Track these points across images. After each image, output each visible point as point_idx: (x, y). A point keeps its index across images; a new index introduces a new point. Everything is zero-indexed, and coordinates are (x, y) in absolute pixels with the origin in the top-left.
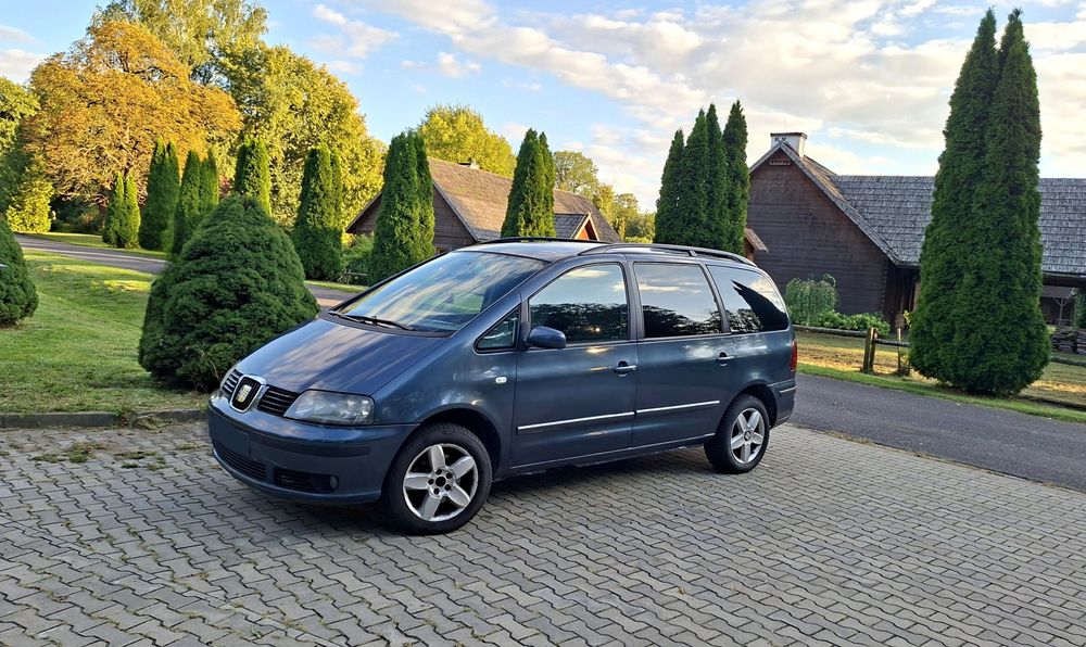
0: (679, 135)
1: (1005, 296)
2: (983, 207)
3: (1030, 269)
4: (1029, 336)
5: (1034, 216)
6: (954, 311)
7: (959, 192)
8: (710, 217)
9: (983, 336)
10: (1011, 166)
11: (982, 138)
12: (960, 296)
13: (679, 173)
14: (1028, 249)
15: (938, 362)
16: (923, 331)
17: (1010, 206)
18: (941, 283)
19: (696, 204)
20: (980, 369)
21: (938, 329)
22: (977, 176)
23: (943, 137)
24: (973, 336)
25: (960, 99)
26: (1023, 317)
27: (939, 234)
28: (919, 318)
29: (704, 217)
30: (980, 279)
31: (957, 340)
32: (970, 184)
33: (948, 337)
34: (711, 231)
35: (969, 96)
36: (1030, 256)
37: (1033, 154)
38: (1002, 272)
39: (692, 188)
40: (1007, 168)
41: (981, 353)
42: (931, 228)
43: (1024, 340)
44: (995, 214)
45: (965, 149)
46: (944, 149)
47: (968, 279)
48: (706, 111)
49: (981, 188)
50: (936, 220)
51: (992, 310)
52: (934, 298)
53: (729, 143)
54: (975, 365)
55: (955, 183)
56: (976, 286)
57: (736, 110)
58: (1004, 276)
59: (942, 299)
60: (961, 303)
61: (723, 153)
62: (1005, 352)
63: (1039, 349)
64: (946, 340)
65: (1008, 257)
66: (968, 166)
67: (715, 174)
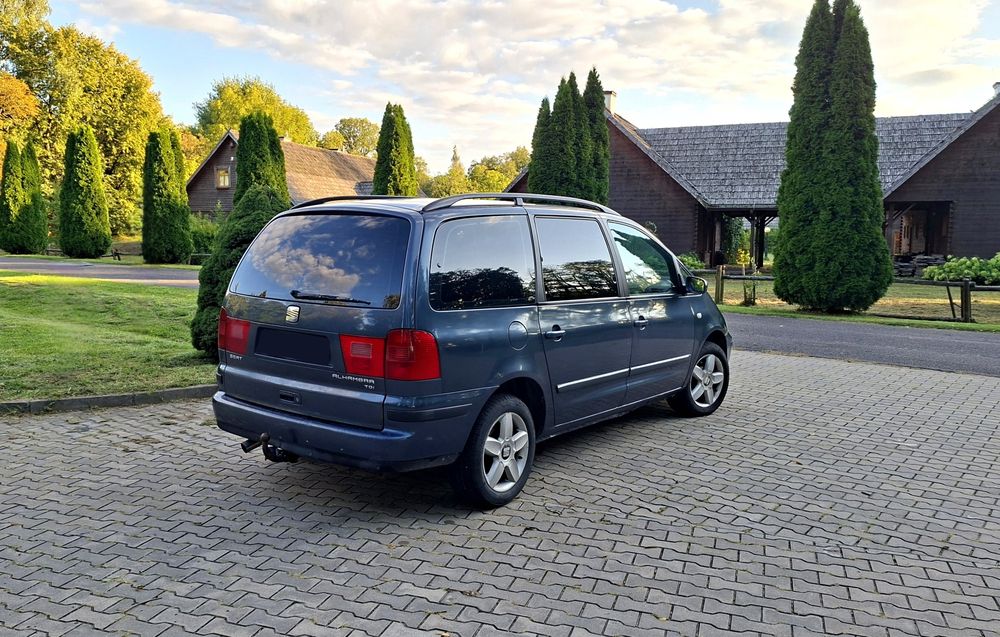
0: (545, 103)
1: (857, 226)
2: (833, 151)
3: (875, 203)
4: (877, 259)
5: (875, 157)
6: (814, 244)
7: (810, 140)
8: (579, 177)
9: (840, 263)
10: (855, 114)
11: (826, 92)
12: (818, 230)
13: (549, 137)
14: (872, 186)
15: (802, 288)
16: (787, 264)
17: (856, 149)
18: (800, 221)
19: (566, 165)
20: (841, 291)
21: (800, 260)
22: (825, 125)
23: (792, 93)
24: (832, 264)
25: (805, 59)
26: (872, 244)
27: (796, 177)
28: (782, 252)
29: (574, 176)
30: (834, 214)
31: (818, 268)
32: (819, 133)
33: (810, 267)
34: (581, 189)
35: (813, 55)
36: (874, 192)
37: (870, 103)
38: (853, 207)
39: (562, 150)
40: (851, 117)
41: (839, 278)
42: (786, 174)
43: (873, 263)
44: (844, 158)
45: (813, 102)
46: (793, 103)
47: (824, 215)
48: (567, 79)
49: (828, 135)
50: (791, 166)
51: (847, 240)
52: (794, 234)
53: (590, 107)
54: (834, 288)
55: (806, 132)
56: (832, 220)
57: (593, 77)
58: (855, 210)
59: (802, 234)
60: (819, 234)
61: (585, 117)
62: (859, 275)
63: (886, 269)
64: (809, 270)
65: (856, 193)
66: (817, 117)
67: (580, 137)
